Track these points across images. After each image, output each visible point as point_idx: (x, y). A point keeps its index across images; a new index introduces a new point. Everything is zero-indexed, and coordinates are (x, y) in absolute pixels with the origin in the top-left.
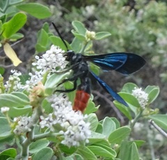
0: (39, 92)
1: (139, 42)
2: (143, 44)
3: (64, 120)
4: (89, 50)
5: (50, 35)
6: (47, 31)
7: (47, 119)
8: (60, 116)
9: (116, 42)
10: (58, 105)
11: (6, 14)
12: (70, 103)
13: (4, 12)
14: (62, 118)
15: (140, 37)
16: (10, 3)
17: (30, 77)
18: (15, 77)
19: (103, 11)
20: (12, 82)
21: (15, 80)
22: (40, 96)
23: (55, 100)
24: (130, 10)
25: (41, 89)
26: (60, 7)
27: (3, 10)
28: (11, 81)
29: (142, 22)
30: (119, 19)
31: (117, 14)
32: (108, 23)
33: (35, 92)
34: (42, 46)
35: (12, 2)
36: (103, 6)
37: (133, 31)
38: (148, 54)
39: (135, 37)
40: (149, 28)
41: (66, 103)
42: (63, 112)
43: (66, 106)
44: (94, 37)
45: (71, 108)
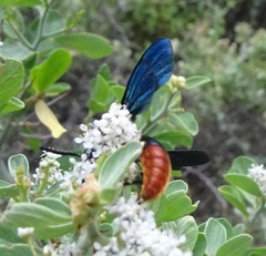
0: (89, 197)
1: (244, 89)
2: (250, 93)
3: (140, 249)
4: (176, 106)
5: (111, 85)
6: (107, 78)
7: (107, 248)
8: (132, 241)
9: (211, 91)
10: (127, 219)
11: (38, 52)
12: (151, 213)
13: (35, 50)
14: (135, 245)
15: (245, 83)
16: (45, 34)
17: (72, 166)
18: (50, 161)
19: (191, 48)
20: (45, 169)
21: (51, 165)
22: (91, 205)
23: (121, 209)
24: (230, 44)
25: (93, 191)
26: (128, 43)
27: (33, 46)
28: (43, 168)
29: (247, 61)
30: (214, 58)
31: (211, 51)
32: (198, 64)
33: (81, 197)
34: (100, 104)
35: (47, 32)
36: (191, 40)
37: (234, 76)
38: (257, 107)
39: (239, 83)
40: (258, 70)
41: (142, 214)
42: (138, 233)
43: (143, 220)
44: (183, 84)
45: (154, 225)
